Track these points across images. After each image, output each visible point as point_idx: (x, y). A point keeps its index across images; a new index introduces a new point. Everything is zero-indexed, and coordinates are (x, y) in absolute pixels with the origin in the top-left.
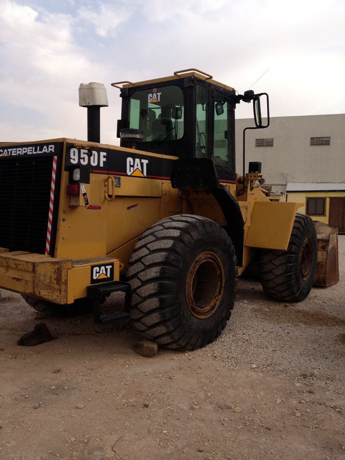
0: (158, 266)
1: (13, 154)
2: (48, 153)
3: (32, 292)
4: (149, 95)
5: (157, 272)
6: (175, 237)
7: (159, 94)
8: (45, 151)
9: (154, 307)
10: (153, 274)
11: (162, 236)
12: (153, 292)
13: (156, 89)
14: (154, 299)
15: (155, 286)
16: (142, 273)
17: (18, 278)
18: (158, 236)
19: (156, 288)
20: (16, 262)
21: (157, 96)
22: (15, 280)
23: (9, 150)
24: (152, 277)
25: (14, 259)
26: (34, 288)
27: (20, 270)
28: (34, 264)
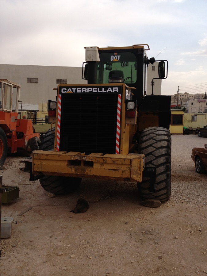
0: (164, 156)
1: (77, 92)
2: (113, 92)
3: (130, 176)
4: (111, 56)
5: (164, 160)
6: (166, 140)
7: (119, 56)
8: (110, 91)
9: (163, 179)
10: (162, 161)
11: (159, 139)
12: (163, 171)
13: (116, 53)
14: (163, 175)
15: (164, 167)
16: (155, 161)
17: (115, 169)
18: (157, 140)
19: (165, 168)
20: (114, 160)
21: (118, 57)
22: (111, 171)
23: (74, 89)
24: (162, 163)
25: (111, 158)
26: (131, 174)
27: (118, 164)
28: (131, 160)
